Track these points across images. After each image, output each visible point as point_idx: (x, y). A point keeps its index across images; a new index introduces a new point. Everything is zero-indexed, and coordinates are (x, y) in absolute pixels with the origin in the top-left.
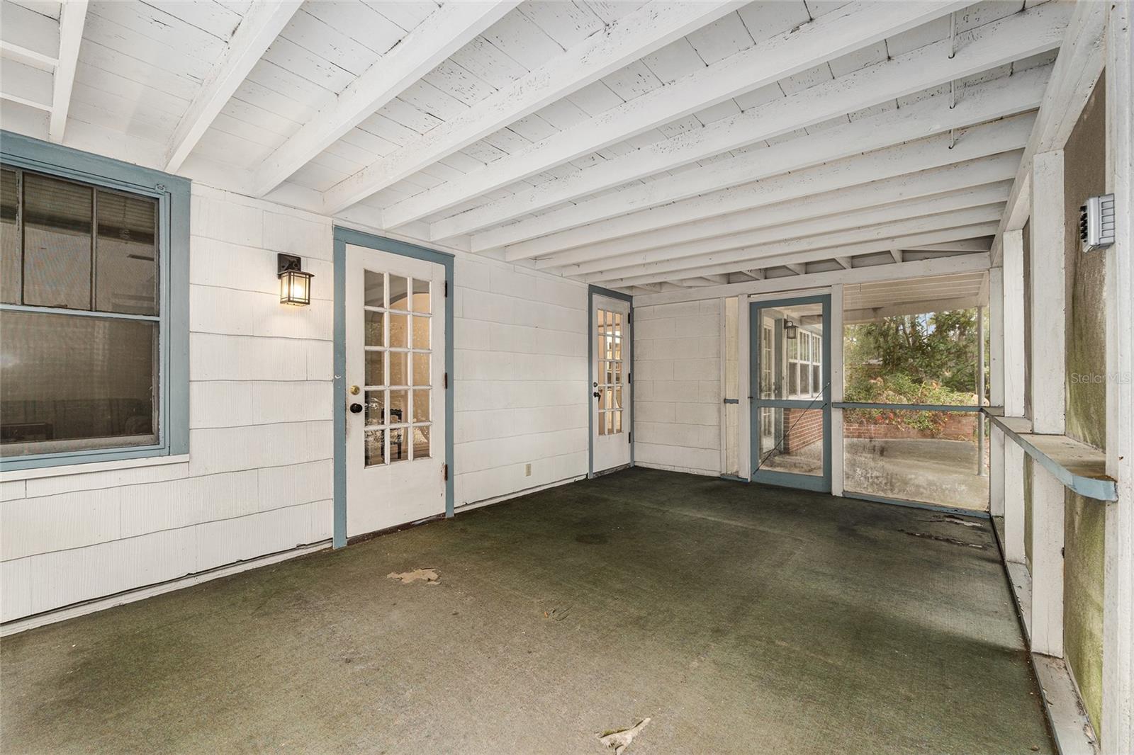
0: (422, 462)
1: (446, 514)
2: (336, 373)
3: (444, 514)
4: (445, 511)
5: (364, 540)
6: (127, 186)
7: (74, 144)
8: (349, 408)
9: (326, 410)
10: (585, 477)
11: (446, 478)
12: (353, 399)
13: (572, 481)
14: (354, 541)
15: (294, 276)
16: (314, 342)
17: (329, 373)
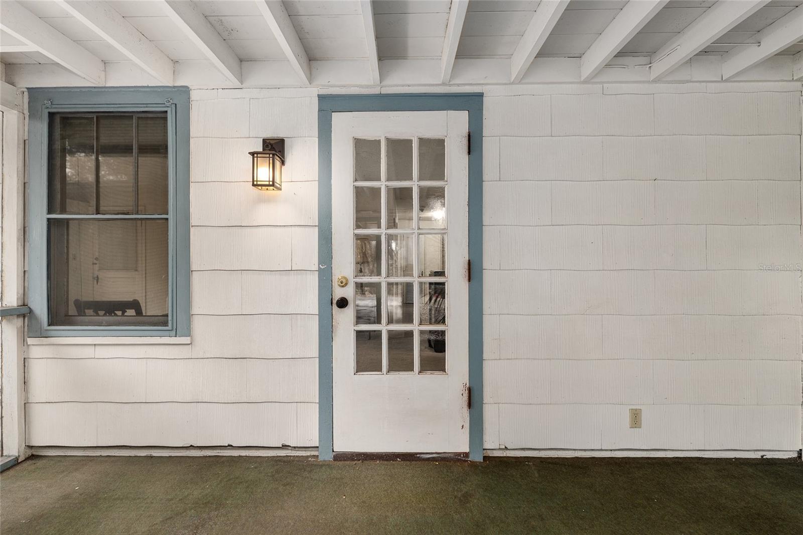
0: (432, 379)
1: (471, 456)
2: (320, 262)
3: (466, 455)
4: (467, 450)
5: (353, 460)
6: (147, 107)
7: (112, 82)
8: (335, 302)
9: (311, 302)
10: (795, 455)
11: (470, 405)
12: (339, 293)
13: (758, 455)
14: (342, 457)
15: (257, 157)
16: (297, 228)
17: (313, 262)
